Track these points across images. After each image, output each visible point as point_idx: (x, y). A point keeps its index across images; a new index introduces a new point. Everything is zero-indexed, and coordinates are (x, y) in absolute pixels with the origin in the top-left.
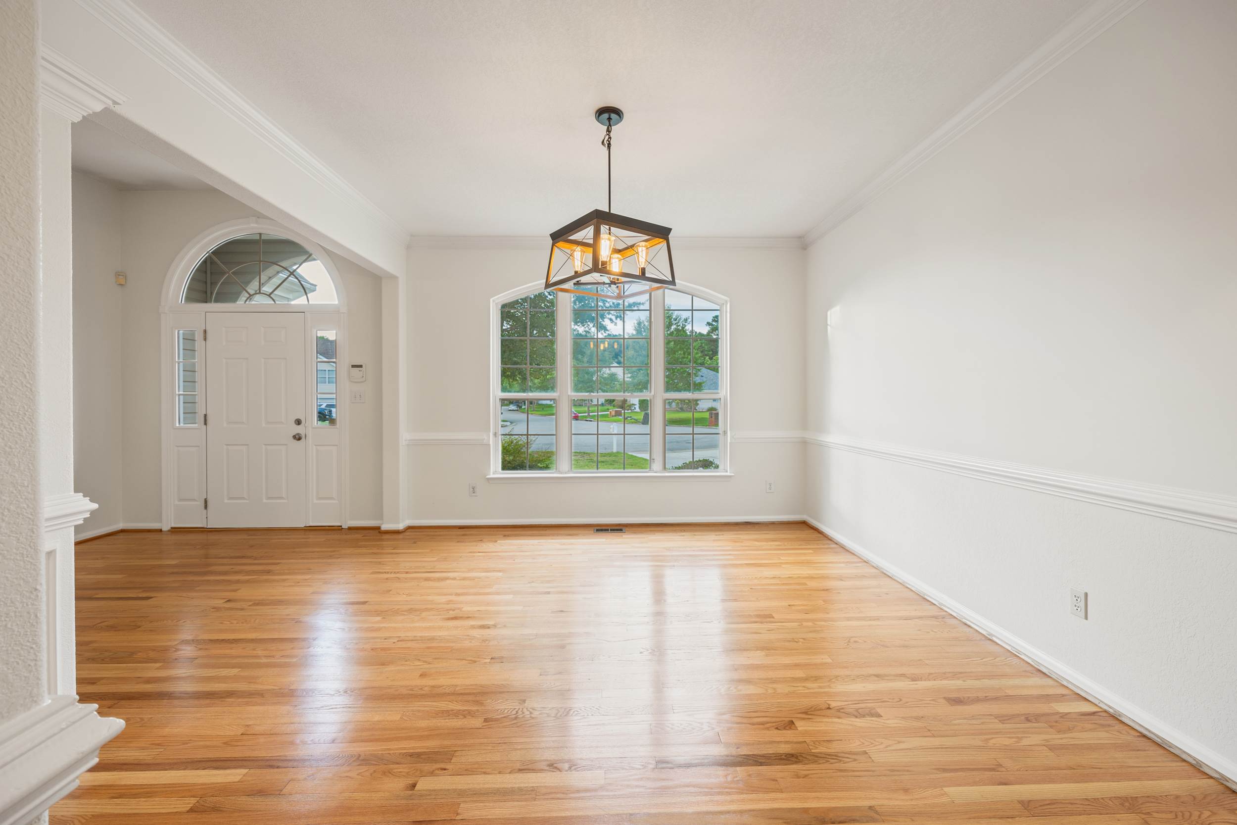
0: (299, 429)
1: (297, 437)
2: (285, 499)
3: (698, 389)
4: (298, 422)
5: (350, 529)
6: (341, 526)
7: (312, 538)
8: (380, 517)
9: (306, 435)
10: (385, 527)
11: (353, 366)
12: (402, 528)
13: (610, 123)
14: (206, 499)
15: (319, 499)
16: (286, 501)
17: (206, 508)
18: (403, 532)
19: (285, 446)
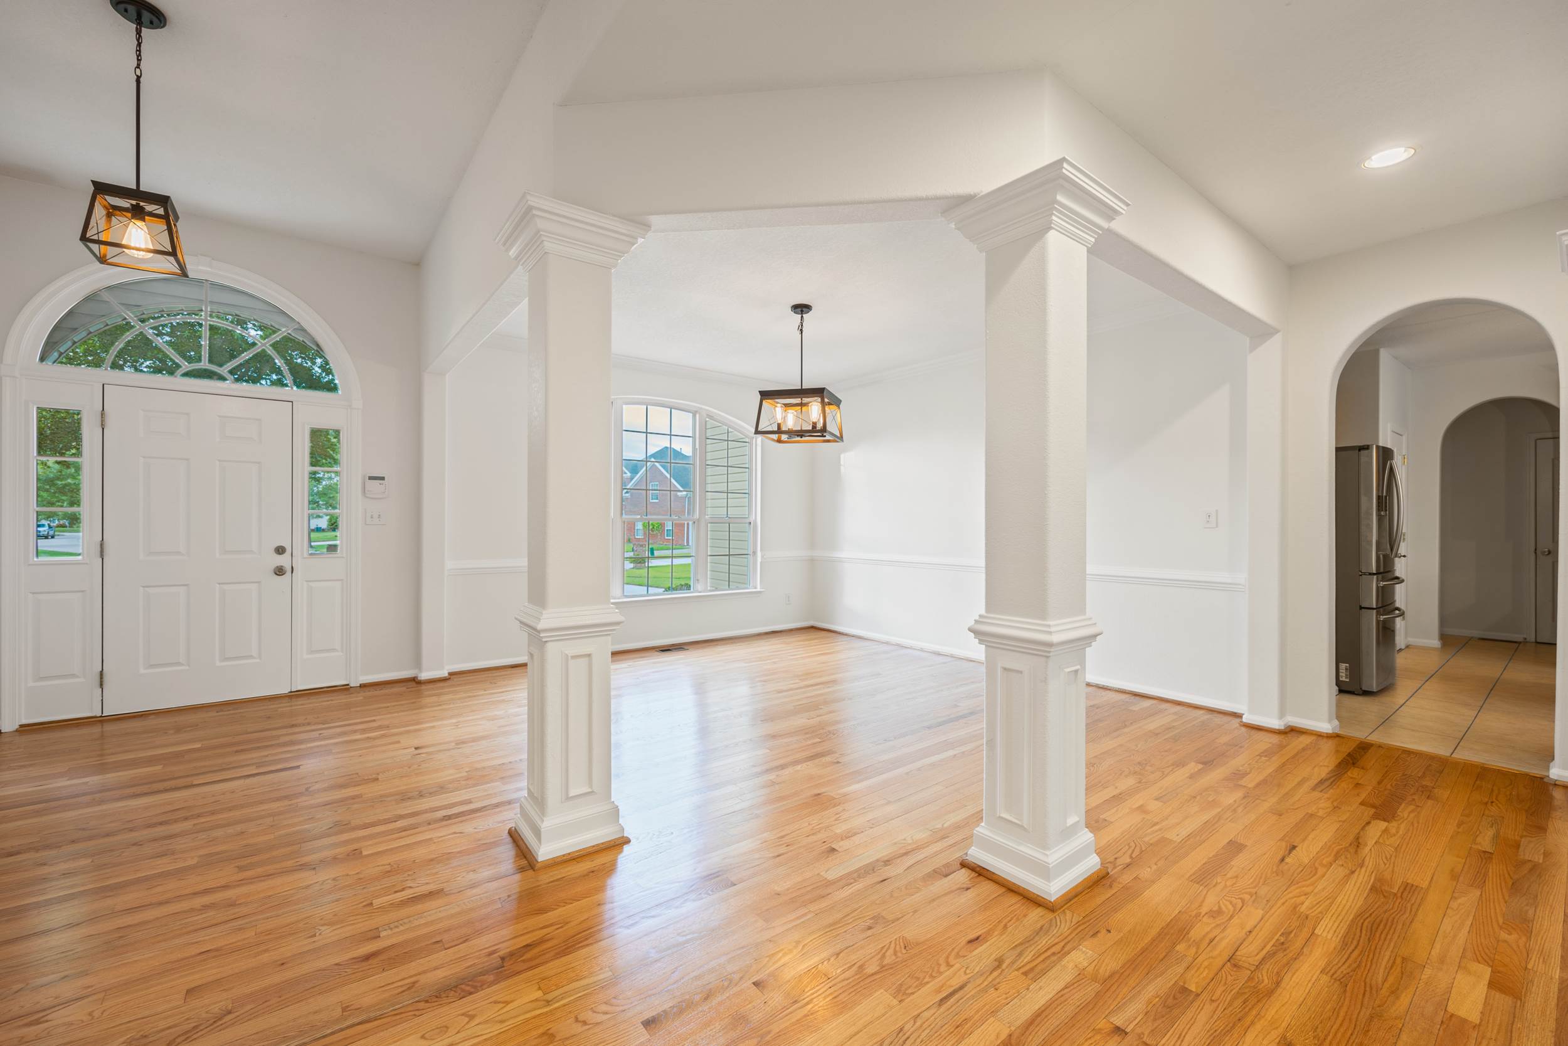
0: (283, 561)
1: (279, 571)
2: (254, 658)
4: (280, 550)
5: (363, 686)
6: (348, 685)
7: (299, 704)
8: (418, 663)
9: (292, 567)
10: (424, 676)
11: (371, 478)
12: (447, 675)
13: (802, 314)
14: (101, 673)
15: (312, 652)
16: (258, 660)
17: (101, 685)
18: (450, 678)
19: (257, 584)
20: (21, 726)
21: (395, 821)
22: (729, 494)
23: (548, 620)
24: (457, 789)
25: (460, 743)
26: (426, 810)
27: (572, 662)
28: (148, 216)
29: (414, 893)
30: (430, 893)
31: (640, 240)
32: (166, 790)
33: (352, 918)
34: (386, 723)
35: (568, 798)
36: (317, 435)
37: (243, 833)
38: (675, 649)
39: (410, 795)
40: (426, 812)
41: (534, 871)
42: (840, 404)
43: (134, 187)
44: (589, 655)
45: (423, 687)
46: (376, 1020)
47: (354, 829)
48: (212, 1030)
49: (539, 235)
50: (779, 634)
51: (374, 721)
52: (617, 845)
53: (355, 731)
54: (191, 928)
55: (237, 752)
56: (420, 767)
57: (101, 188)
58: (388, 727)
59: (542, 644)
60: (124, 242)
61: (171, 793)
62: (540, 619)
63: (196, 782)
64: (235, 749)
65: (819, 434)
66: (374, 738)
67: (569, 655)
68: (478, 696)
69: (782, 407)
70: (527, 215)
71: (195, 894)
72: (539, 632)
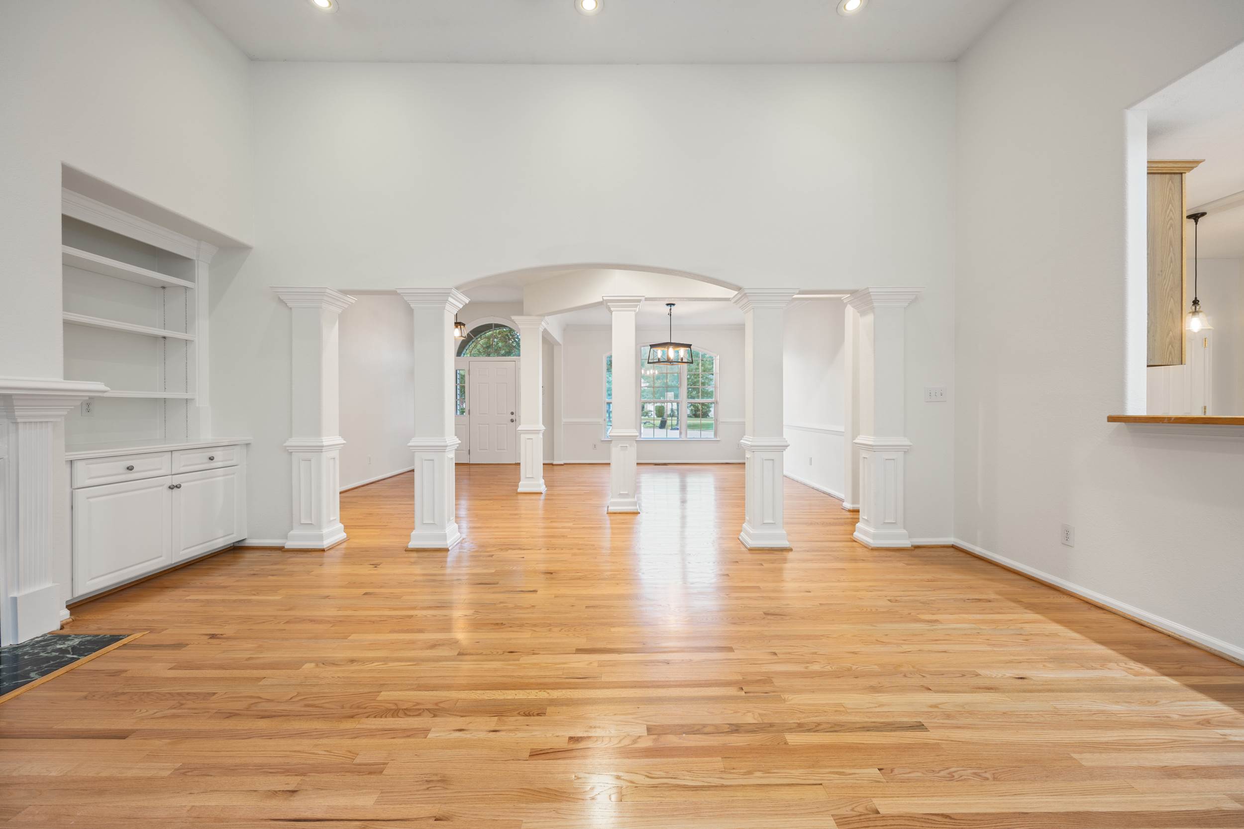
0: (513, 417)
1: (512, 421)
3: (710, 397)
4: (512, 413)
8: (553, 458)
9: (516, 419)
10: (555, 463)
12: (563, 464)
13: (671, 307)
45: (555, 467)
50: (731, 465)
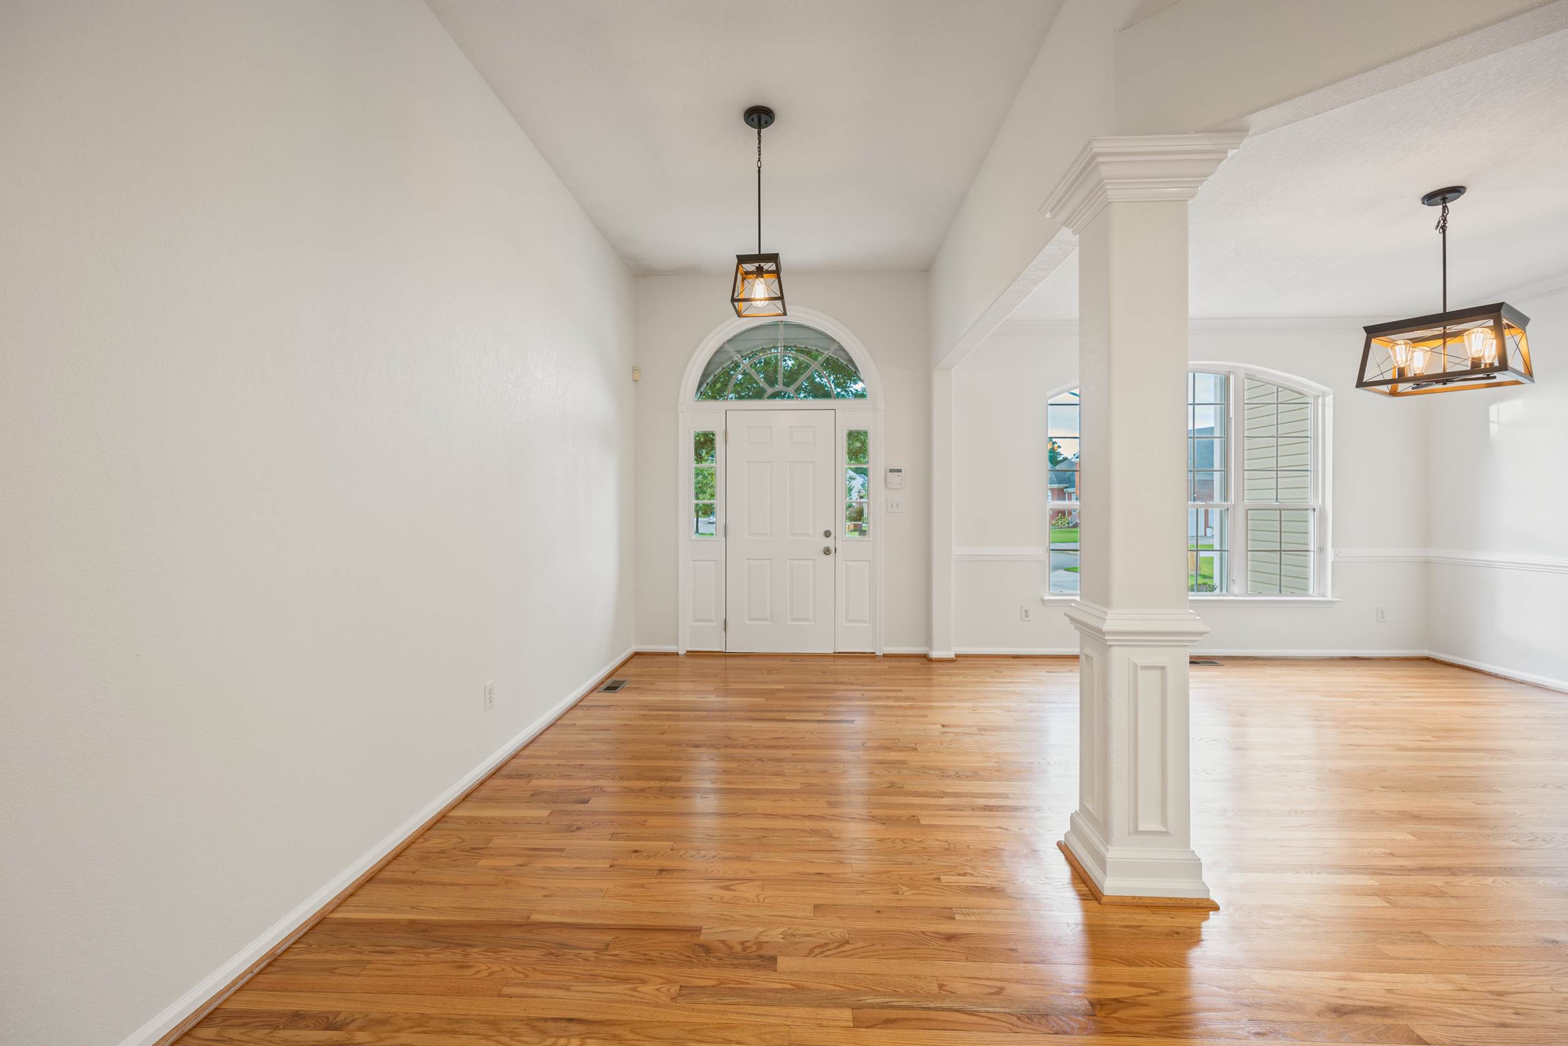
0: (829, 542)
1: (827, 551)
2: (811, 621)
4: (827, 534)
5: (884, 656)
6: (874, 653)
7: (841, 664)
8: (929, 641)
9: (835, 548)
10: (935, 654)
11: (891, 471)
12: (953, 656)
13: (1444, 202)
14: (726, 620)
15: (849, 621)
16: (812, 623)
17: (725, 629)
18: (956, 660)
19: (812, 561)
20: (688, 652)
21: (942, 797)
22: (1279, 472)
23: (1113, 621)
24: (990, 779)
25: (982, 730)
26: (966, 793)
27: (1141, 673)
28: (766, 273)
29: (977, 883)
30: (992, 888)
31: (1231, 153)
32: (770, 720)
33: (926, 888)
34: (911, 694)
35: (1137, 832)
36: (853, 436)
37: (825, 771)
38: (1204, 662)
39: (949, 773)
40: (966, 795)
41: (1100, 904)
42: (1526, 325)
43: (758, 253)
44: (1162, 668)
45: (934, 665)
46: (972, 1014)
47: (907, 794)
48: (838, 953)
49: (1102, 183)
50: (1366, 662)
51: (901, 691)
52: (1202, 908)
53: (888, 698)
54: (806, 847)
55: (808, 698)
56: (950, 746)
57: (742, 259)
58: (914, 699)
59: (1106, 647)
60: (752, 297)
61: (773, 723)
62: (1105, 619)
63: (787, 718)
64: (806, 695)
65: (1482, 375)
66: (905, 708)
67: (1139, 665)
68: (984, 682)
69: (1406, 344)
70: (1089, 164)
71: (805, 816)
72: (1104, 633)
